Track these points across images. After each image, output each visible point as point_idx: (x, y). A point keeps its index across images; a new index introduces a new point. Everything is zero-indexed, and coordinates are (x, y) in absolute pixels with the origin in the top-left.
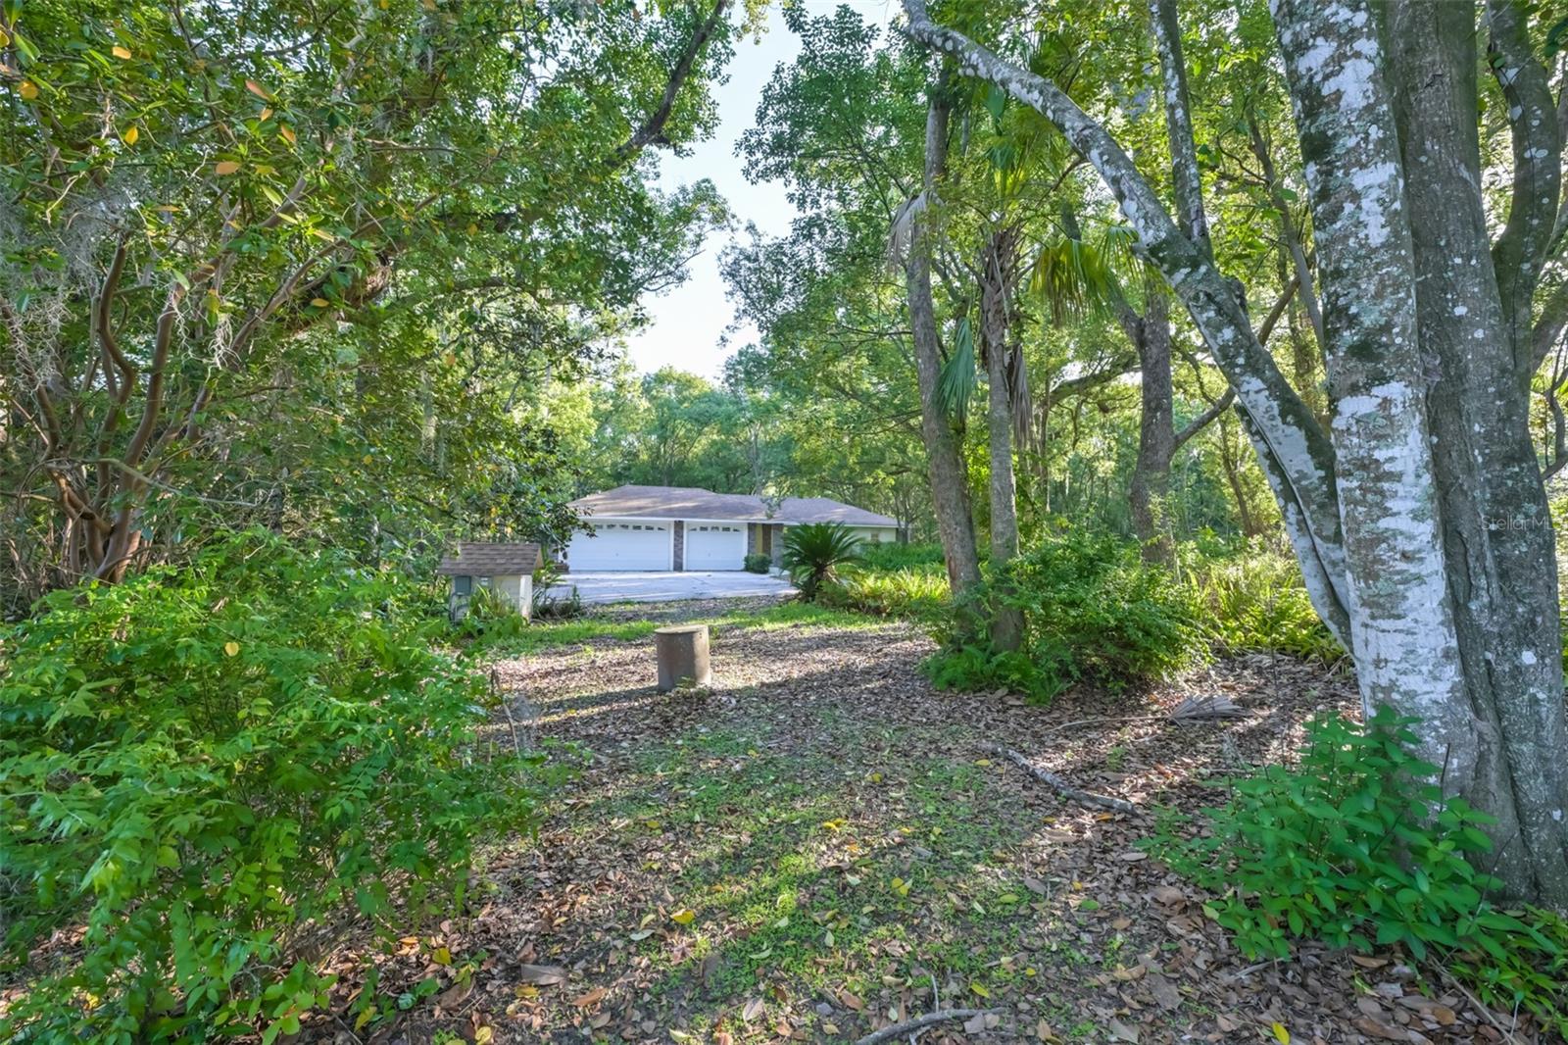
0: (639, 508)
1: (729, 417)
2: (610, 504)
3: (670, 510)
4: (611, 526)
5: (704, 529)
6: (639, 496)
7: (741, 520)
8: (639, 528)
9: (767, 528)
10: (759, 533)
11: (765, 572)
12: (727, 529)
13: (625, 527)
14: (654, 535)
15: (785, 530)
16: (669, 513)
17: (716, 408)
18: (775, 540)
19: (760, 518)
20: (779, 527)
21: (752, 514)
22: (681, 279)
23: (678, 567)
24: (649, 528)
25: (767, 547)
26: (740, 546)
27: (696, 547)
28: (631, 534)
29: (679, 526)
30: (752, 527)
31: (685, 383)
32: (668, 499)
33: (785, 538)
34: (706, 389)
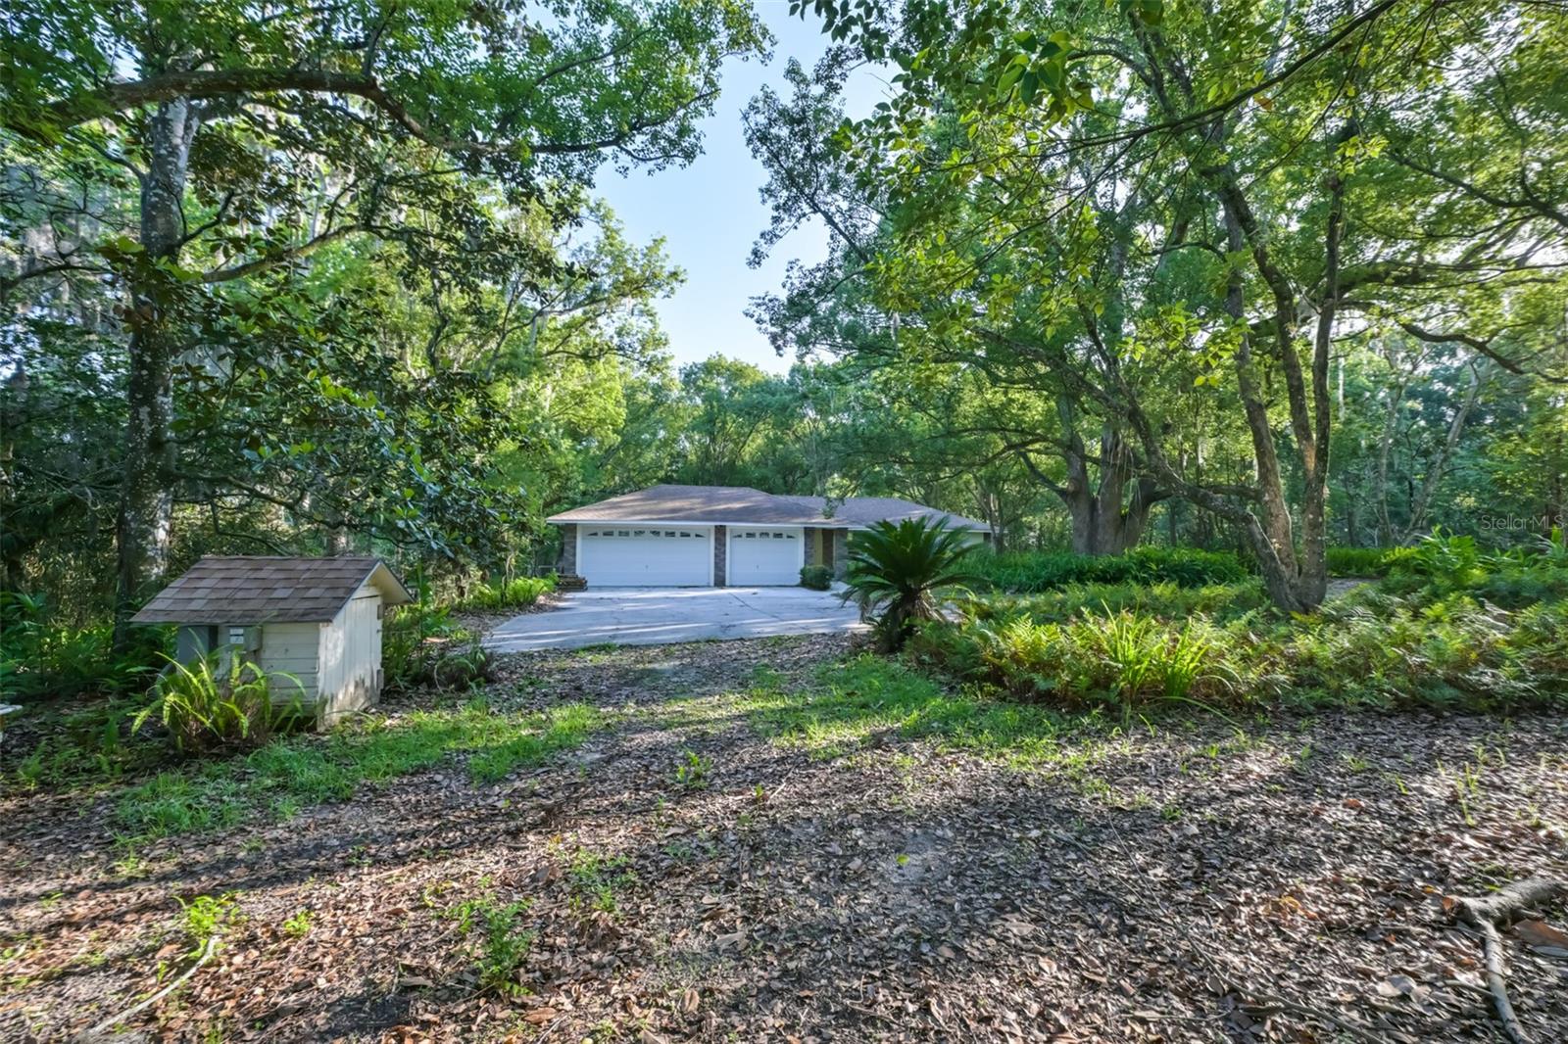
0: (673, 511)
1: (784, 408)
2: (640, 506)
3: (712, 512)
4: (639, 533)
5: (750, 535)
6: (674, 497)
7: (797, 524)
8: (672, 534)
9: (828, 534)
10: (819, 539)
11: (825, 588)
12: (778, 535)
13: (656, 533)
14: (691, 541)
15: (850, 538)
16: (708, 516)
17: (769, 398)
18: (838, 549)
19: (819, 521)
20: (843, 532)
21: (810, 516)
22: (689, 155)
23: (720, 583)
24: (685, 535)
25: (828, 557)
26: (794, 557)
27: (742, 556)
28: (663, 540)
29: (720, 532)
30: (809, 532)
31: (736, 373)
32: (710, 500)
33: (849, 545)
34: (758, 378)
